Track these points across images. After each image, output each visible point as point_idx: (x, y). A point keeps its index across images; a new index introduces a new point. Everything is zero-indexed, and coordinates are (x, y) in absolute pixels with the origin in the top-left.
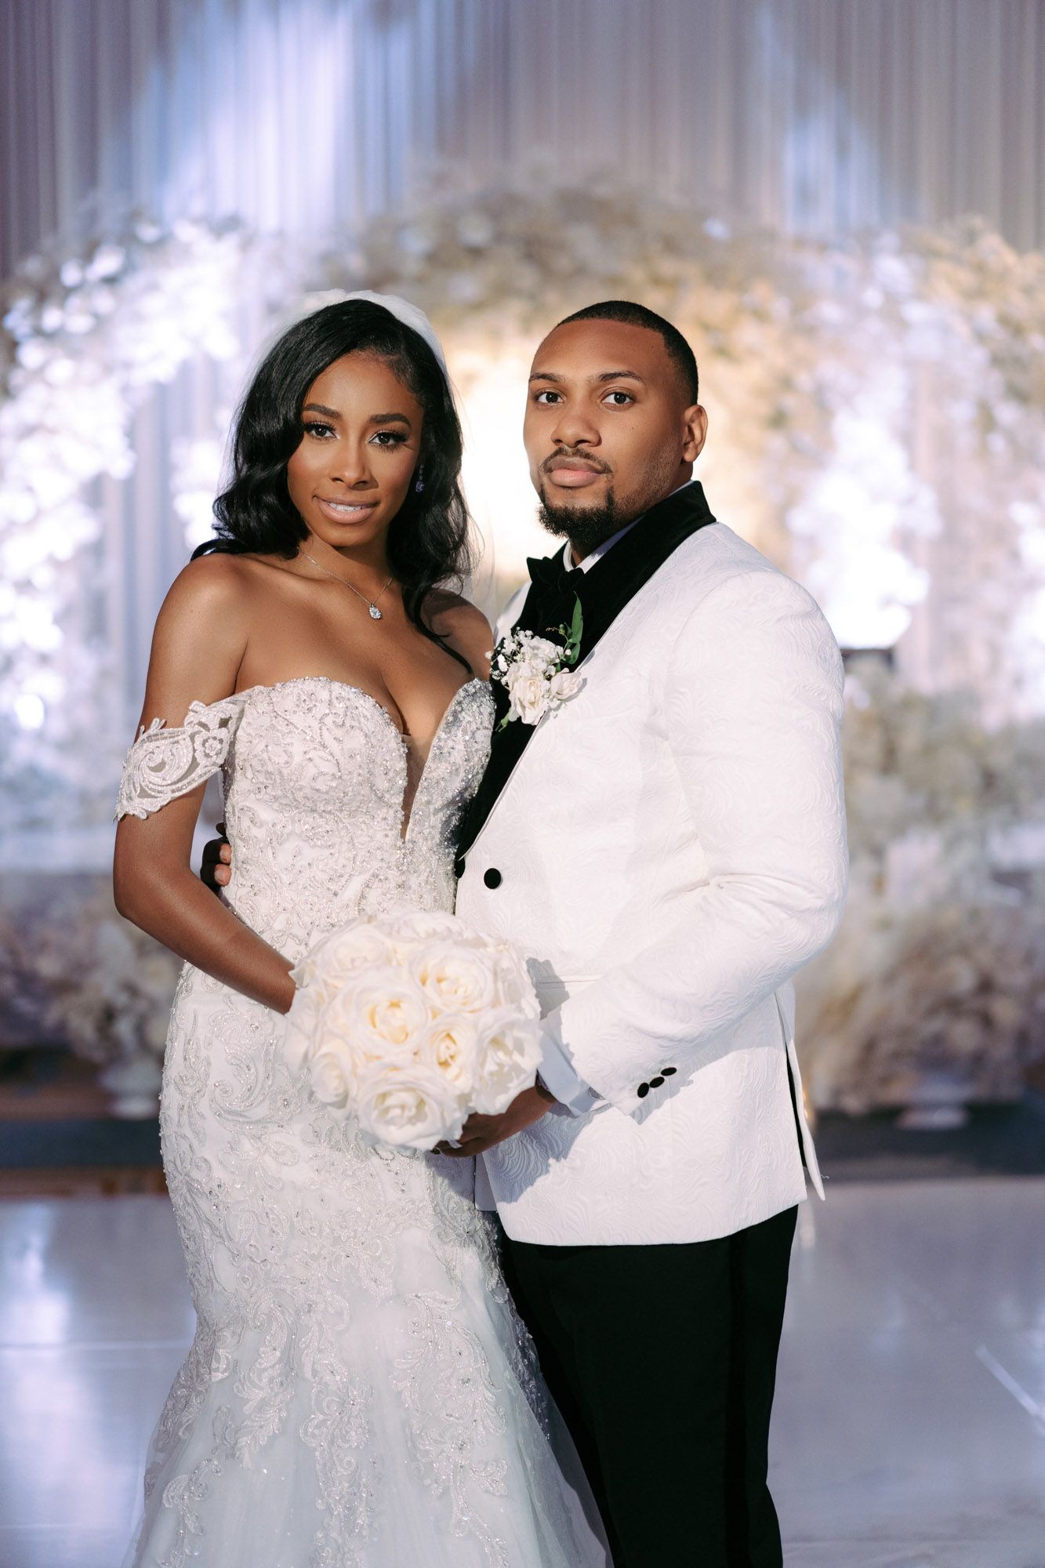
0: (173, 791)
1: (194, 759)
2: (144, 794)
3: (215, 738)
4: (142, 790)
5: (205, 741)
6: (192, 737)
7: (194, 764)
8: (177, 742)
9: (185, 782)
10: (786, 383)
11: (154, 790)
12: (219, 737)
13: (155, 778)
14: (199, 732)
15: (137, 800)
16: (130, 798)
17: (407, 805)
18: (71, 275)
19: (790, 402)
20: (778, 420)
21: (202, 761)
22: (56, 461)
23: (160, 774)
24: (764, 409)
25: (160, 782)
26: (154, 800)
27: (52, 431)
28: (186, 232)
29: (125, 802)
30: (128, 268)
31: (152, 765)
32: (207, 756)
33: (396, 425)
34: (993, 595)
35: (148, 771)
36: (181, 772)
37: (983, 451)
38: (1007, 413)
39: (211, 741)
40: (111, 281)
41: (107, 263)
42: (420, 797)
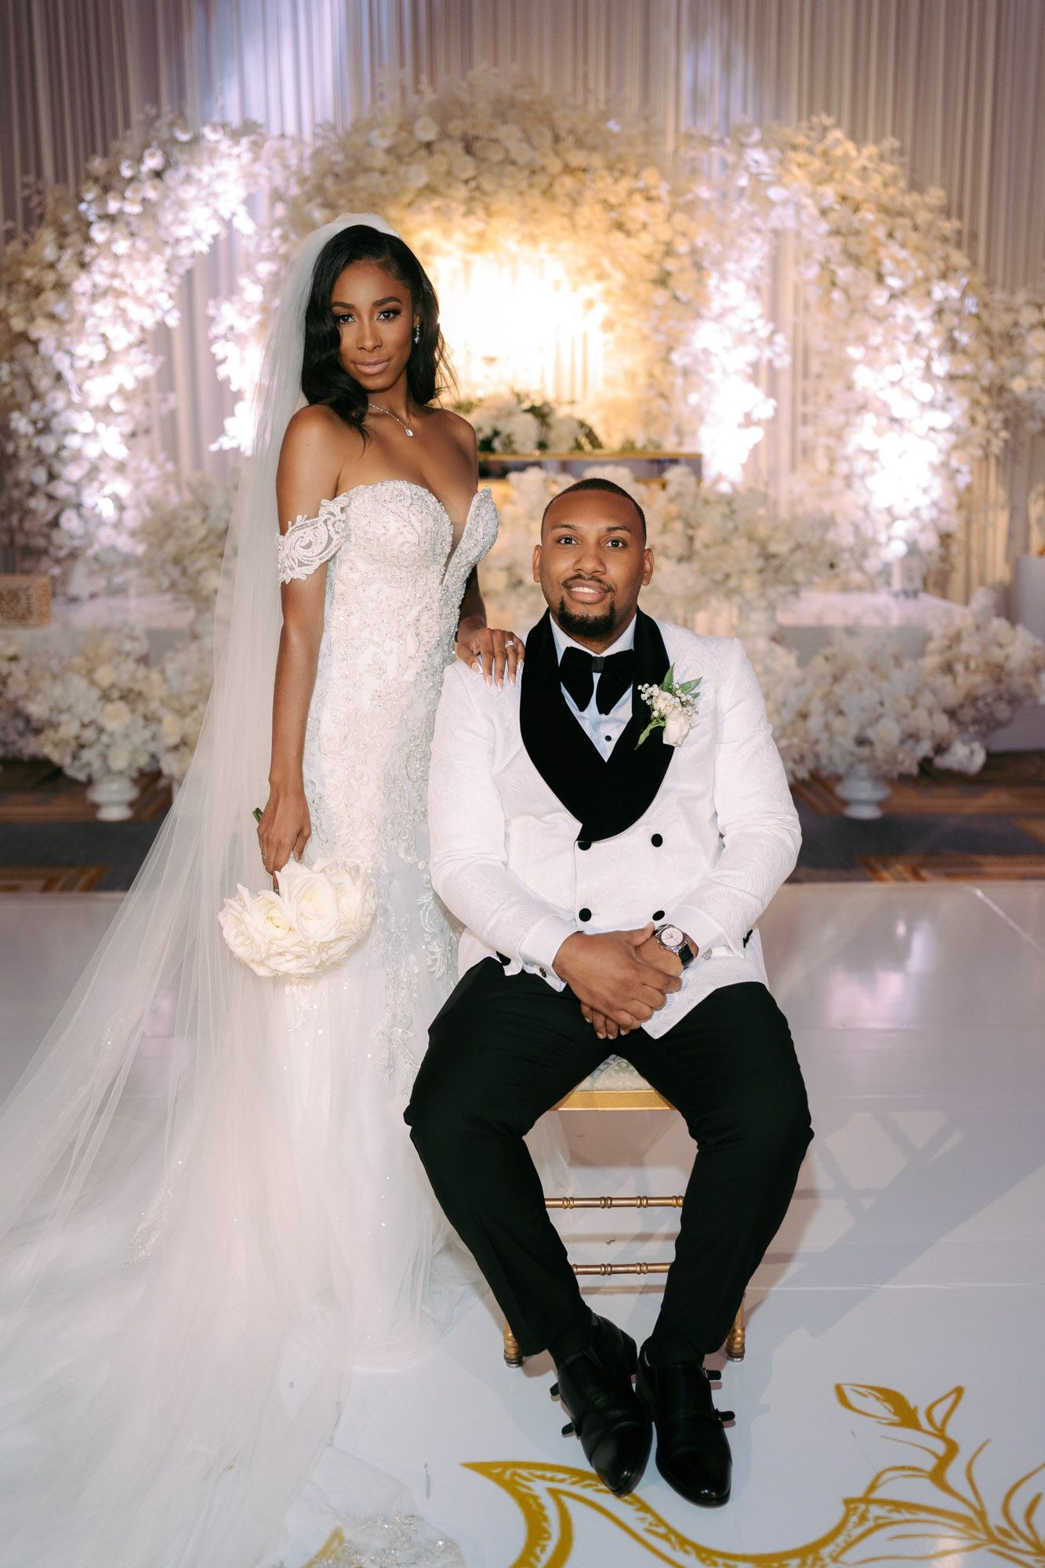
0: (320, 559)
1: (329, 536)
2: (301, 564)
3: (340, 521)
4: (299, 561)
5: (334, 524)
6: (325, 522)
7: (330, 539)
8: (317, 527)
9: (327, 551)
10: (669, 251)
11: (308, 561)
12: (342, 519)
13: (308, 553)
14: (329, 519)
15: (297, 569)
16: (292, 569)
17: (446, 565)
18: (126, 172)
19: (671, 265)
20: (663, 280)
21: (335, 537)
22: (122, 314)
23: (310, 550)
24: (652, 271)
25: (310, 554)
26: (309, 567)
27: (119, 294)
28: (210, 135)
29: (289, 572)
30: (168, 164)
31: (303, 544)
32: (337, 532)
33: (392, 305)
34: (833, 417)
35: (302, 549)
36: (324, 545)
37: (827, 303)
38: (844, 273)
39: (338, 523)
40: (158, 174)
41: (153, 162)
42: (454, 559)
